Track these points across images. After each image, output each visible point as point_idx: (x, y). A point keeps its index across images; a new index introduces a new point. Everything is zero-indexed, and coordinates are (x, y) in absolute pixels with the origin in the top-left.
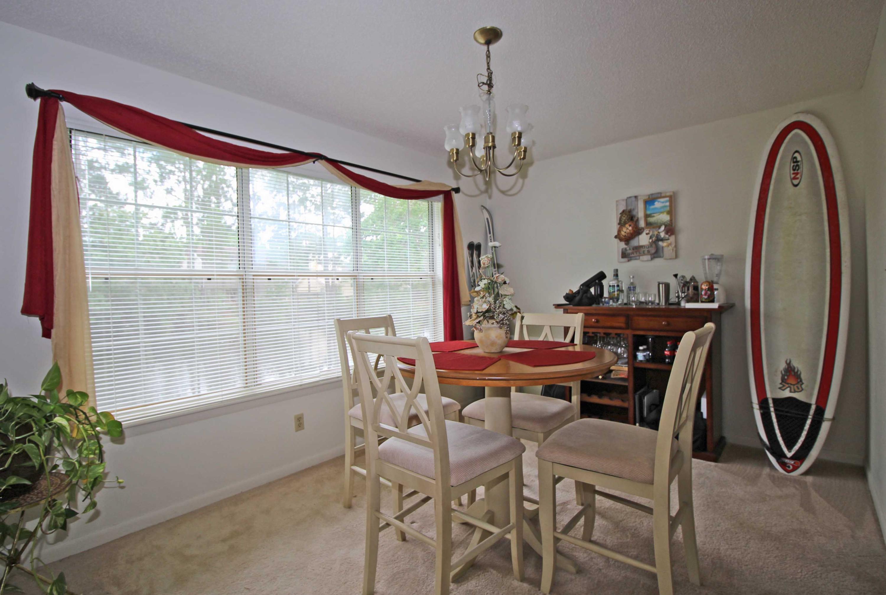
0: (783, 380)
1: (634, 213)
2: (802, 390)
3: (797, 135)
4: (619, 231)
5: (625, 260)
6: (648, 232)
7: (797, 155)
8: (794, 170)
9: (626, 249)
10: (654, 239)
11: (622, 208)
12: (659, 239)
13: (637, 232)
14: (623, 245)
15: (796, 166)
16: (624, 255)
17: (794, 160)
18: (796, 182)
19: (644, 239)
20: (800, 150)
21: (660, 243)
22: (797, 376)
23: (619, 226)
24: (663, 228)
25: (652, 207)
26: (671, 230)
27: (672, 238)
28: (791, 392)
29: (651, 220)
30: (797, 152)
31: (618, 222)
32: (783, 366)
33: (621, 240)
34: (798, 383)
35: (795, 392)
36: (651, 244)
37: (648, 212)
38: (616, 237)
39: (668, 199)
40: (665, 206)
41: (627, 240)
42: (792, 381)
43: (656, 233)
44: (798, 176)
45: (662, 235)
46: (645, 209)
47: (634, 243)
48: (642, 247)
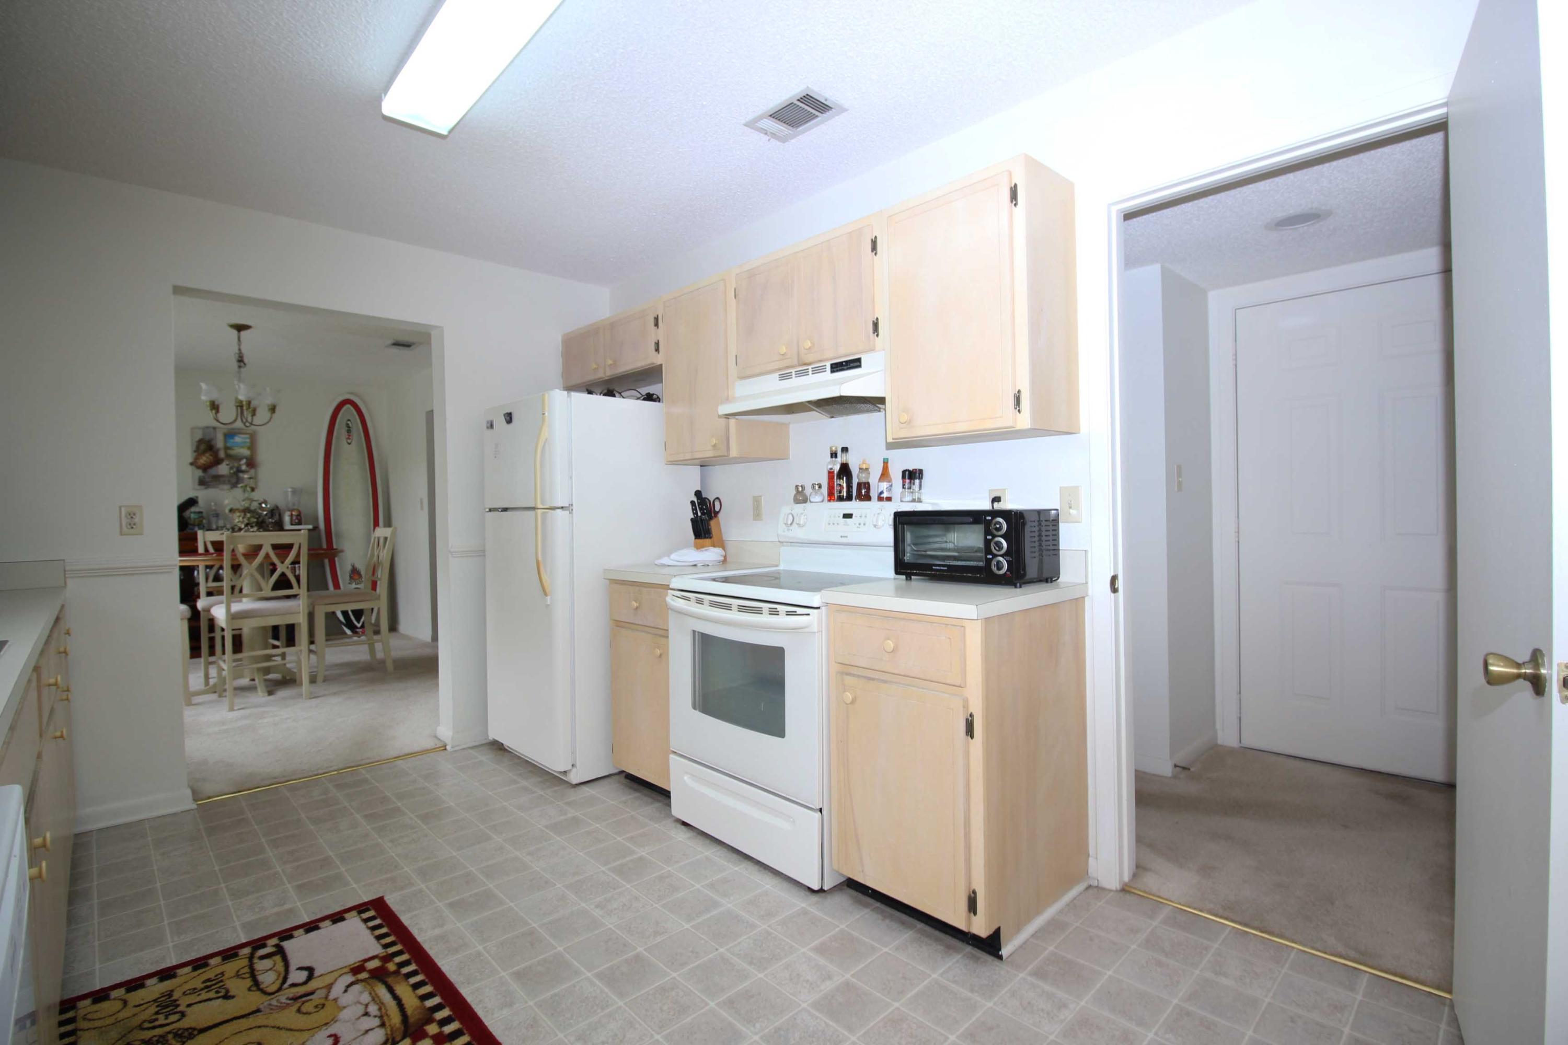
0: (351, 578)
1: (213, 443)
2: (362, 581)
3: (349, 408)
4: (196, 458)
5: (203, 487)
6: (227, 463)
7: (349, 422)
8: (348, 432)
9: (204, 477)
10: (235, 470)
11: (199, 436)
12: (239, 471)
13: (217, 462)
14: (199, 473)
15: (349, 431)
16: (202, 483)
17: (348, 426)
18: (349, 441)
19: (223, 469)
20: (350, 418)
21: (241, 475)
22: (359, 574)
23: (195, 454)
24: (244, 461)
25: (232, 441)
26: (252, 464)
27: (252, 471)
28: (356, 584)
29: (231, 452)
30: (349, 420)
31: (194, 448)
32: (349, 568)
33: (198, 467)
34: (360, 578)
35: (358, 584)
36: (231, 475)
37: (228, 445)
38: (192, 464)
39: (248, 436)
40: (245, 442)
41: (205, 468)
42: (356, 577)
43: (236, 465)
44: (351, 437)
45: (244, 467)
46: (225, 441)
47: (213, 471)
48: (222, 476)
